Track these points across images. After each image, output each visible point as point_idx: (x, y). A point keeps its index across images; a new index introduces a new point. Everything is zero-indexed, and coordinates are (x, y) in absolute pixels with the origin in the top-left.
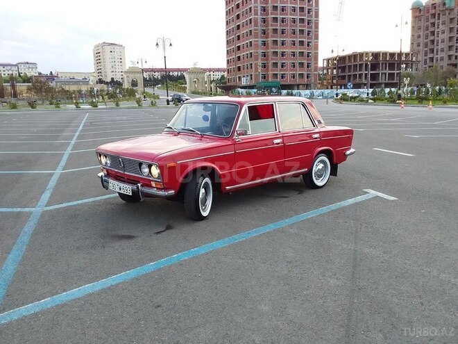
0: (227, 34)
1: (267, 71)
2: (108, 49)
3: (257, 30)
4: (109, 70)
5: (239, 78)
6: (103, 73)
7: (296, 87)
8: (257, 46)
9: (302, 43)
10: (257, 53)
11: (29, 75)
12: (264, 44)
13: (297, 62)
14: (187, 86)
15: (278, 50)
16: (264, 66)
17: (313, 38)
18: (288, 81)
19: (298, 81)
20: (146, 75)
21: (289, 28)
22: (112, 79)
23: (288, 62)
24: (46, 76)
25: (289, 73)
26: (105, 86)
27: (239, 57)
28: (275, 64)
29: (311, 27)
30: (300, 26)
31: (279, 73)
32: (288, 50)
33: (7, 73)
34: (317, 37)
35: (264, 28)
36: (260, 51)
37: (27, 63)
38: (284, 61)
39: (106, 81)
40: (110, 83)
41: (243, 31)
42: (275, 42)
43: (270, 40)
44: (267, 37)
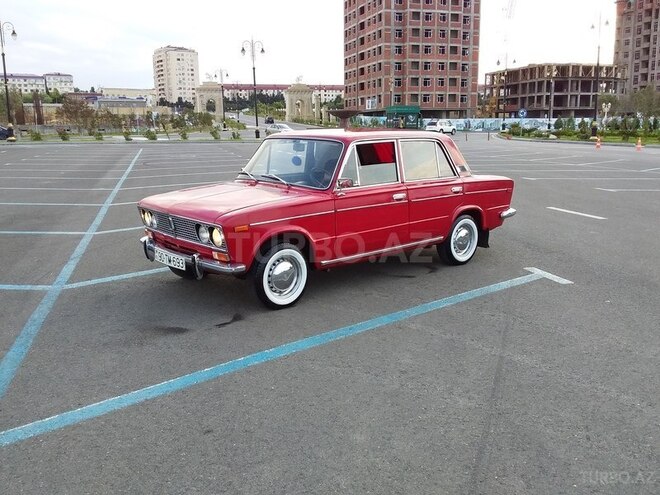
0: (346, 36)
1: (403, 90)
2: (174, 55)
3: (389, 30)
4: (175, 85)
5: (362, 99)
6: (166, 91)
7: (444, 115)
8: (388, 53)
9: (454, 50)
10: (388, 63)
11: (61, 92)
12: (400, 50)
13: (447, 78)
14: (287, 110)
15: (420, 60)
16: (399, 83)
17: (471, 42)
18: (433, 105)
19: (448, 105)
20: (228, 94)
21: (436, 27)
22: (180, 99)
23: (434, 77)
24: (86, 93)
25: (435, 93)
26: (170, 109)
27: (362, 69)
28: (415, 81)
29: (469, 27)
30: (452, 25)
31: (421, 94)
32: (434, 60)
33: (29, 88)
34: (476, 42)
35: (400, 28)
36: (393, 61)
37: (59, 74)
38: (428, 77)
39: (171, 102)
40: (177, 104)
41: (369, 31)
42: (416, 48)
43: (408, 45)
44: (404, 41)
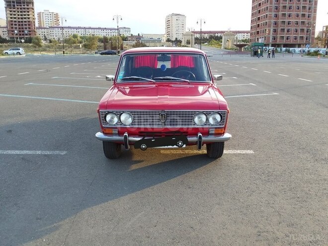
0: (252, 9)
1: (277, 34)
2: (175, 18)
3: (271, 6)
4: (174, 32)
5: (258, 38)
6: (171, 34)
7: (297, 46)
8: (270, 17)
9: (303, 15)
10: (270, 22)
11: (125, 36)
12: (276, 16)
13: (299, 29)
14: (223, 43)
15: (286, 20)
16: (275, 31)
17: (313, 11)
18: (291, 41)
19: (299, 41)
20: (198, 36)
21: (294, 5)
22: (176, 38)
23: (293, 28)
24: (136, 36)
25: (292, 36)
26: (171, 43)
27: (259, 25)
28: (283, 30)
29: (312, 4)
30: (303, 4)
31: (285, 36)
32: (293, 20)
33: (112, 34)
34: (315, 11)
35: (277, 5)
36: (273, 21)
37: (125, 28)
38: (289, 28)
39: (172, 40)
40: (175, 41)
41: (263, 7)
42: (284, 15)
43: (280, 13)
44: (278, 11)
